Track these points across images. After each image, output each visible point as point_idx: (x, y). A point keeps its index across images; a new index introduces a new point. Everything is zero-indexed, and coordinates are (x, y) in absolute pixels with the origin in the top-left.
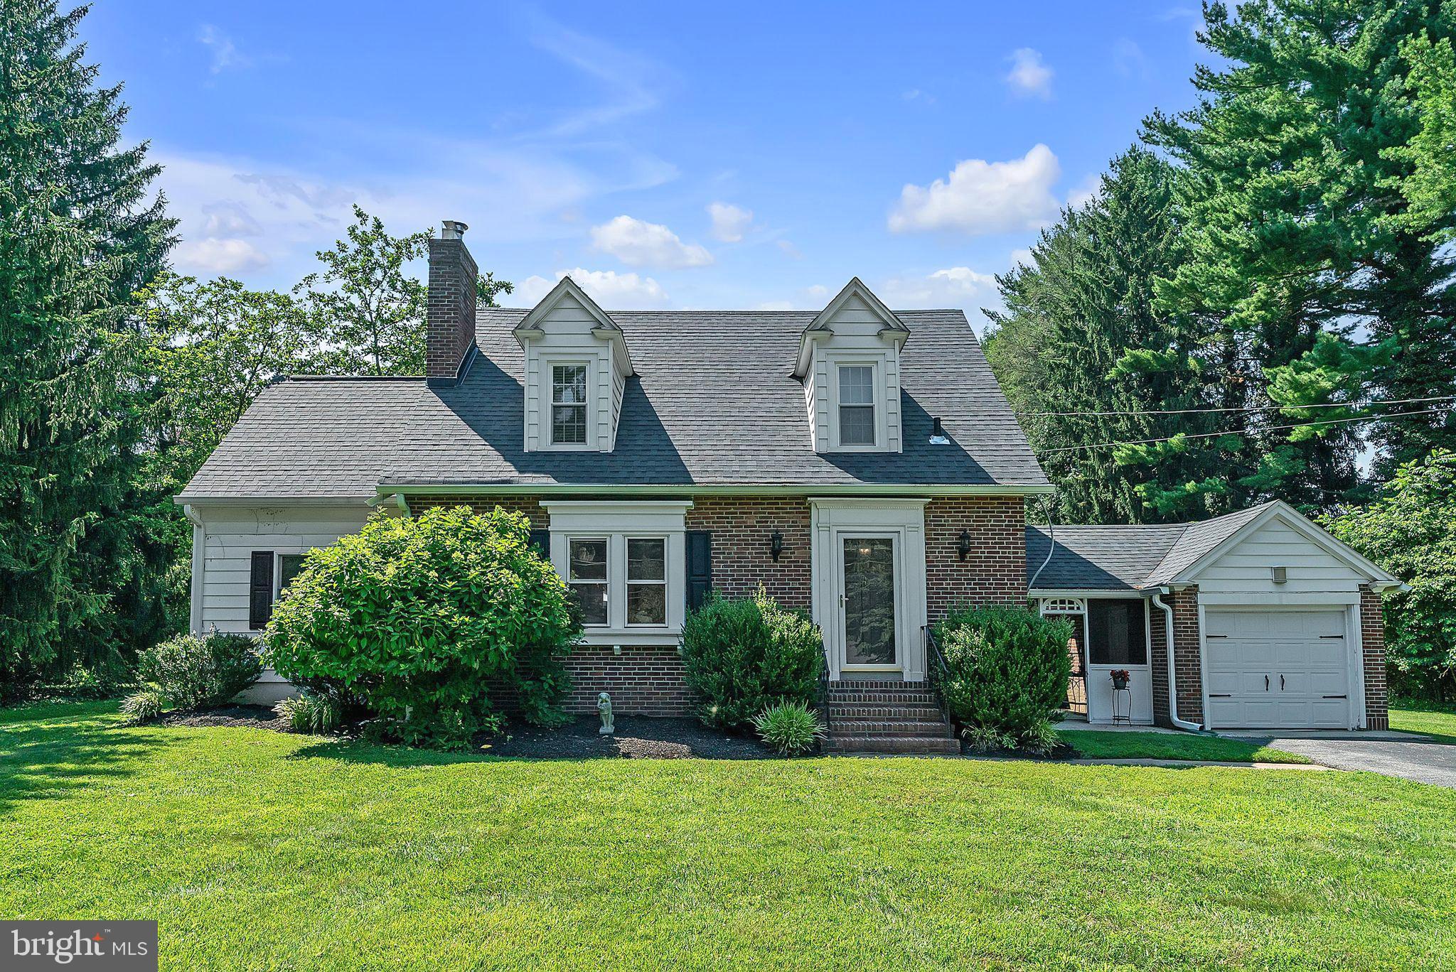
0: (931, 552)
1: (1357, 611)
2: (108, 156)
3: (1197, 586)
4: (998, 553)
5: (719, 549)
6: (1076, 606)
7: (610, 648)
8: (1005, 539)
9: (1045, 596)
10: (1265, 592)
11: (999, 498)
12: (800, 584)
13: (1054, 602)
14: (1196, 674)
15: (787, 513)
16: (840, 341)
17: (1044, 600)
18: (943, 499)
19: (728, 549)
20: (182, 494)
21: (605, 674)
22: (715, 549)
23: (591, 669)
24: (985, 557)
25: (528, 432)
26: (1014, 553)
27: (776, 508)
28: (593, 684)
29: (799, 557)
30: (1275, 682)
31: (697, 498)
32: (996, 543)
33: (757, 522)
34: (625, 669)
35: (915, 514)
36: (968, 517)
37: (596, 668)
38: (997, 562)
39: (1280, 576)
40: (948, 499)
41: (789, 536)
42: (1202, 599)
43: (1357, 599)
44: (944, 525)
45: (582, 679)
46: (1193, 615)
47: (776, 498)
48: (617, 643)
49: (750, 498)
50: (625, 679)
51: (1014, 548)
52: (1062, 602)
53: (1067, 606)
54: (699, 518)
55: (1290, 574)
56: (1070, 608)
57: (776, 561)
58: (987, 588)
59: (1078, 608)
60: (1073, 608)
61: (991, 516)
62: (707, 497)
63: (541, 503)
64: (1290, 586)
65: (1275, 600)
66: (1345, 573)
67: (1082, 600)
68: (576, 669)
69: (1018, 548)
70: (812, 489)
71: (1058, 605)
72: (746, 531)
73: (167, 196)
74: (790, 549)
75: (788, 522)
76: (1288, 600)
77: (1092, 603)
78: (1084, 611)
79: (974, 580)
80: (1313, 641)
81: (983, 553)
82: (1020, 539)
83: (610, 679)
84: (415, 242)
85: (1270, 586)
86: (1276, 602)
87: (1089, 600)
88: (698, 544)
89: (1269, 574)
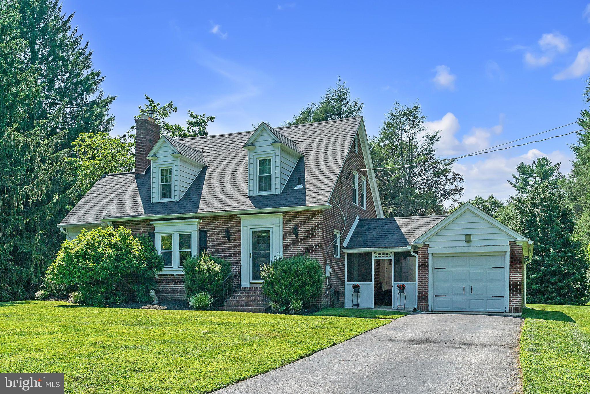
0: (285, 235)
1: (508, 255)
2: (81, 78)
3: (428, 245)
4: (311, 234)
5: (210, 237)
6: (389, 255)
7: (173, 275)
8: (314, 228)
9: (375, 251)
10: (461, 247)
11: (312, 211)
12: (237, 249)
13: (380, 254)
14: (426, 286)
15: (233, 222)
16: (259, 149)
17: (375, 253)
18: (290, 213)
19: (213, 237)
20: (60, 224)
21: (173, 285)
22: (209, 237)
23: (168, 283)
24: (306, 236)
25: (153, 195)
26: (317, 234)
27: (230, 220)
28: (169, 288)
29: (237, 239)
30: (468, 290)
31: (203, 218)
32: (310, 230)
33: (223, 226)
34: (179, 283)
35: (279, 219)
36: (300, 219)
37: (170, 283)
38: (310, 238)
39: (469, 238)
40: (292, 212)
41: (233, 231)
42: (430, 251)
43: (508, 249)
44: (290, 224)
45: (166, 287)
46: (426, 258)
47: (229, 216)
48: (175, 273)
49: (221, 216)
50: (179, 287)
51: (317, 232)
52: (383, 254)
53: (385, 255)
54: (203, 225)
55: (474, 237)
56: (387, 257)
57: (229, 241)
58: (306, 249)
59: (390, 256)
60: (388, 257)
61: (309, 219)
62: (206, 217)
63: (151, 223)
64: (474, 243)
65: (466, 250)
66: (503, 236)
67: (392, 253)
68: (164, 283)
69: (319, 232)
70: (238, 212)
71: (381, 255)
72: (219, 229)
73: (104, 91)
74: (234, 236)
75: (234, 225)
76: (472, 250)
77: (396, 254)
78: (393, 257)
79: (301, 246)
80: (489, 270)
81: (305, 234)
82: (320, 228)
83: (175, 286)
84: (167, 107)
85: (464, 244)
86: (466, 251)
87: (395, 253)
88: (203, 235)
89: (464, 238)
